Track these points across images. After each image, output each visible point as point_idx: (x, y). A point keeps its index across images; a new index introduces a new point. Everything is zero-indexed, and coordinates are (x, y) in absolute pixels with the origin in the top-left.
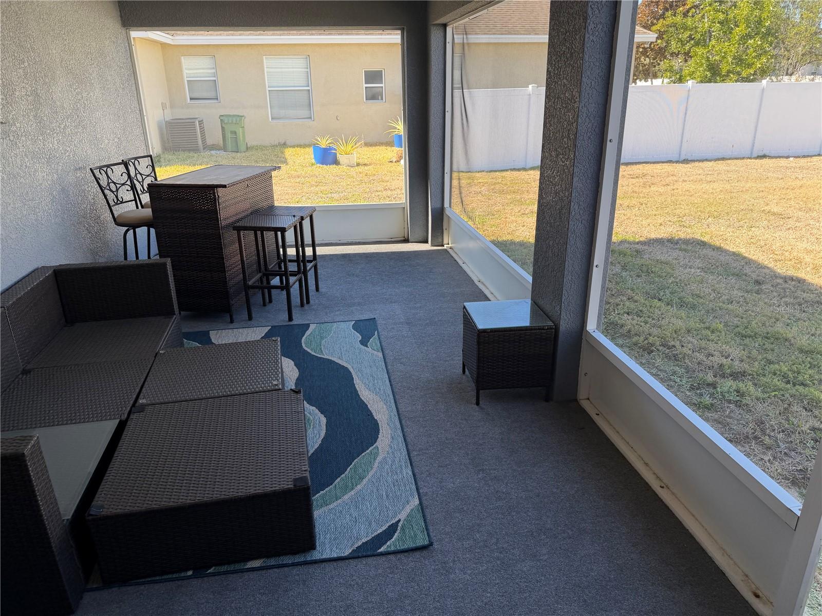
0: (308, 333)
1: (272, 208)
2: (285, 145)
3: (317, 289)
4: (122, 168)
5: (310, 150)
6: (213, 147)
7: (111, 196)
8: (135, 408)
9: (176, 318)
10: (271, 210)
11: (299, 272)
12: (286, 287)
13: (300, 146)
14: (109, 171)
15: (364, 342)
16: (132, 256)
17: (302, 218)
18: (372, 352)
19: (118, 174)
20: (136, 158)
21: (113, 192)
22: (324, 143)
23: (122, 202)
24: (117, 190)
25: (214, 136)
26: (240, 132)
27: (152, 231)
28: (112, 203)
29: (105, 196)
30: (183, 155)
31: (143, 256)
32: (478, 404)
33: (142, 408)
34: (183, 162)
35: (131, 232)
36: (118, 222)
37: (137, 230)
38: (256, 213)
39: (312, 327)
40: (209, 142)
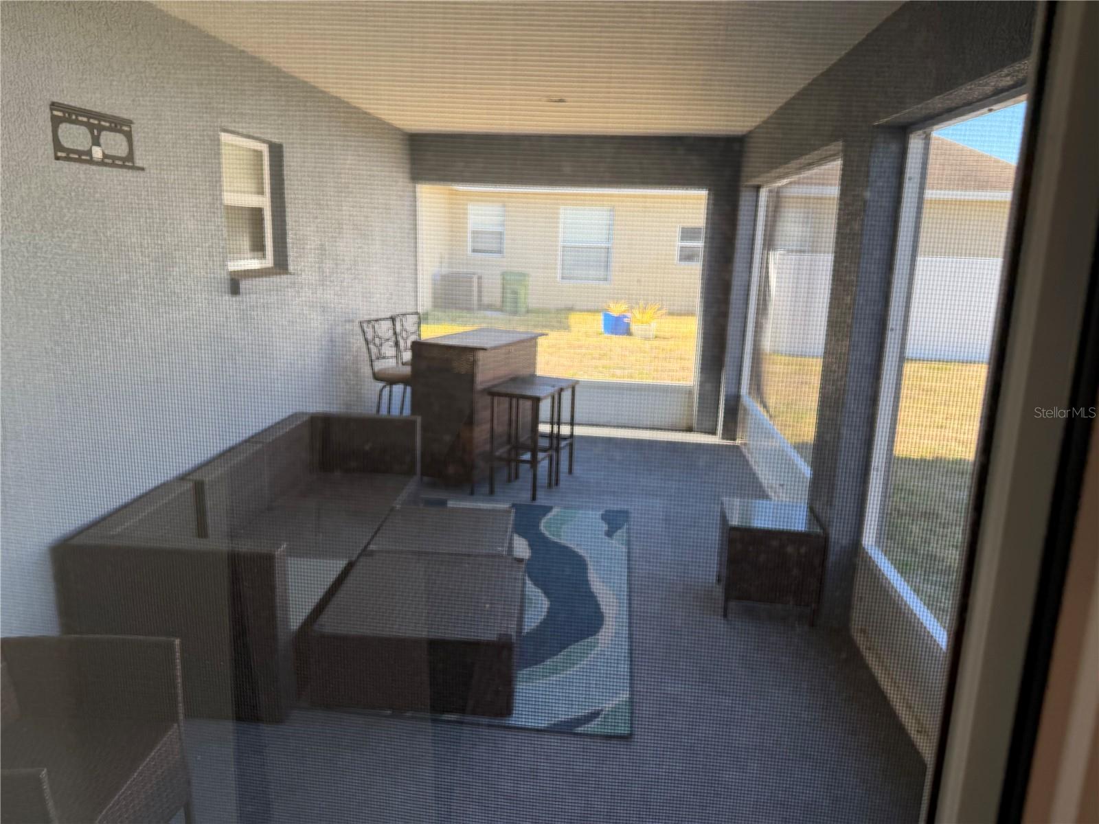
0: (550, 515)
1: (533, 376)
2: (571, 309)
3: (570, 471)
4: (389, 324)
5: (601, 317)
6: (490, 307)
7: (374, 350)
8: (365, 552)
9: (416, 478)
10: (531, 379)
11: (551, 448)
12: (534, 462)
13: (589, 311)
14: (376, 326)
15: (609, 534)
16: (384, 412)
17: (561, 390)
18: (617, 546)
19: (384, 329)
20: (404, 315)
21: (377, 346)
22: (616, 310)
23: (384, 358)
24: (381, 345)
25: (493, 293)
26: (522, 291)
27: (409, 389)
28: (374, 357)
29: (369, 349)
30: (456, 313)
31: (395, 412)
32: (725, 616)
33: (372, 553)
34: (453, 320)
35: (387, 389)
36: (377, 377)
37: (394, 386)
38: (515, 380)
39: (555, 511)
40: (486, 300)
